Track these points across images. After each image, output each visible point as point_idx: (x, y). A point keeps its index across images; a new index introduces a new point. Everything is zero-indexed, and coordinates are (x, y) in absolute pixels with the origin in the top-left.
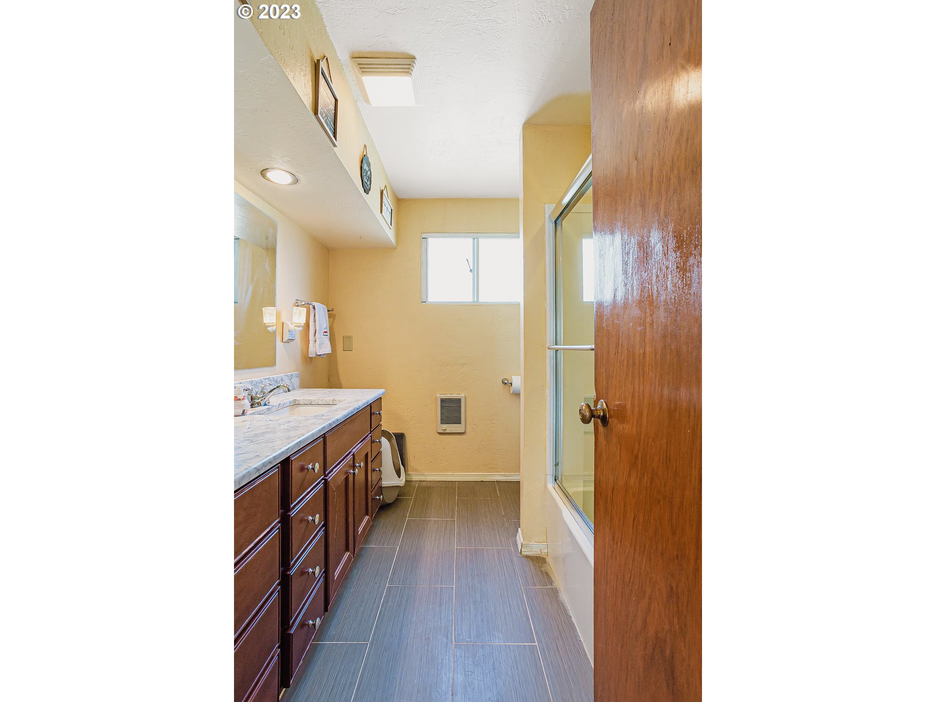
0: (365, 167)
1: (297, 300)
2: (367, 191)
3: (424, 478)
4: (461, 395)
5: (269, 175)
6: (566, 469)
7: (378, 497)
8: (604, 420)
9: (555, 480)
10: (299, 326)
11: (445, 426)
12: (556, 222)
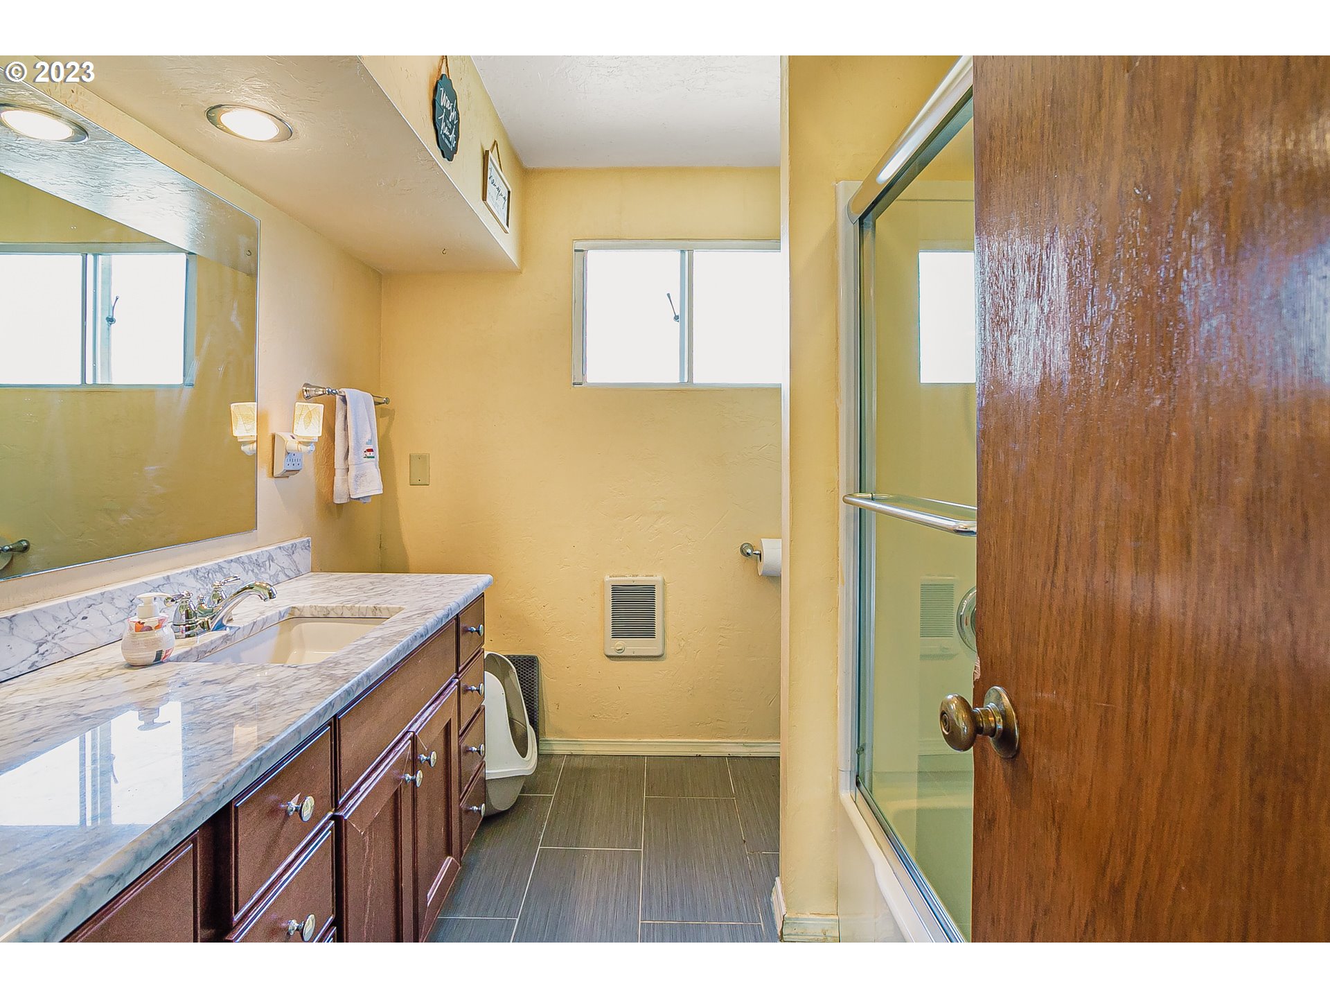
0: (444, 101)
1: (307, 385)
2: (448, 153)
3: (578, 748)
4: (655, 579)
5: (226, 119)
6: (882, 758)
7: (475, 808)
8: (1006, 739)
9: (858, 784)
10: (307, 444)
11: (620, 643)
12: (861, 219)
